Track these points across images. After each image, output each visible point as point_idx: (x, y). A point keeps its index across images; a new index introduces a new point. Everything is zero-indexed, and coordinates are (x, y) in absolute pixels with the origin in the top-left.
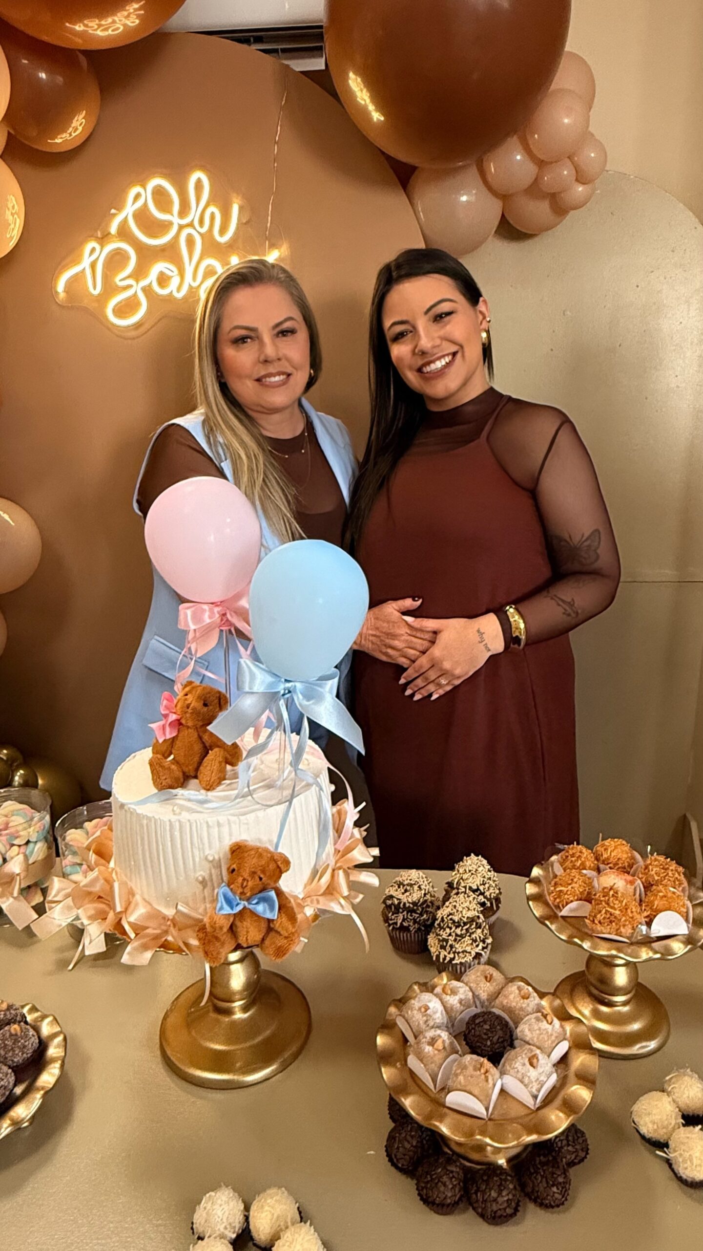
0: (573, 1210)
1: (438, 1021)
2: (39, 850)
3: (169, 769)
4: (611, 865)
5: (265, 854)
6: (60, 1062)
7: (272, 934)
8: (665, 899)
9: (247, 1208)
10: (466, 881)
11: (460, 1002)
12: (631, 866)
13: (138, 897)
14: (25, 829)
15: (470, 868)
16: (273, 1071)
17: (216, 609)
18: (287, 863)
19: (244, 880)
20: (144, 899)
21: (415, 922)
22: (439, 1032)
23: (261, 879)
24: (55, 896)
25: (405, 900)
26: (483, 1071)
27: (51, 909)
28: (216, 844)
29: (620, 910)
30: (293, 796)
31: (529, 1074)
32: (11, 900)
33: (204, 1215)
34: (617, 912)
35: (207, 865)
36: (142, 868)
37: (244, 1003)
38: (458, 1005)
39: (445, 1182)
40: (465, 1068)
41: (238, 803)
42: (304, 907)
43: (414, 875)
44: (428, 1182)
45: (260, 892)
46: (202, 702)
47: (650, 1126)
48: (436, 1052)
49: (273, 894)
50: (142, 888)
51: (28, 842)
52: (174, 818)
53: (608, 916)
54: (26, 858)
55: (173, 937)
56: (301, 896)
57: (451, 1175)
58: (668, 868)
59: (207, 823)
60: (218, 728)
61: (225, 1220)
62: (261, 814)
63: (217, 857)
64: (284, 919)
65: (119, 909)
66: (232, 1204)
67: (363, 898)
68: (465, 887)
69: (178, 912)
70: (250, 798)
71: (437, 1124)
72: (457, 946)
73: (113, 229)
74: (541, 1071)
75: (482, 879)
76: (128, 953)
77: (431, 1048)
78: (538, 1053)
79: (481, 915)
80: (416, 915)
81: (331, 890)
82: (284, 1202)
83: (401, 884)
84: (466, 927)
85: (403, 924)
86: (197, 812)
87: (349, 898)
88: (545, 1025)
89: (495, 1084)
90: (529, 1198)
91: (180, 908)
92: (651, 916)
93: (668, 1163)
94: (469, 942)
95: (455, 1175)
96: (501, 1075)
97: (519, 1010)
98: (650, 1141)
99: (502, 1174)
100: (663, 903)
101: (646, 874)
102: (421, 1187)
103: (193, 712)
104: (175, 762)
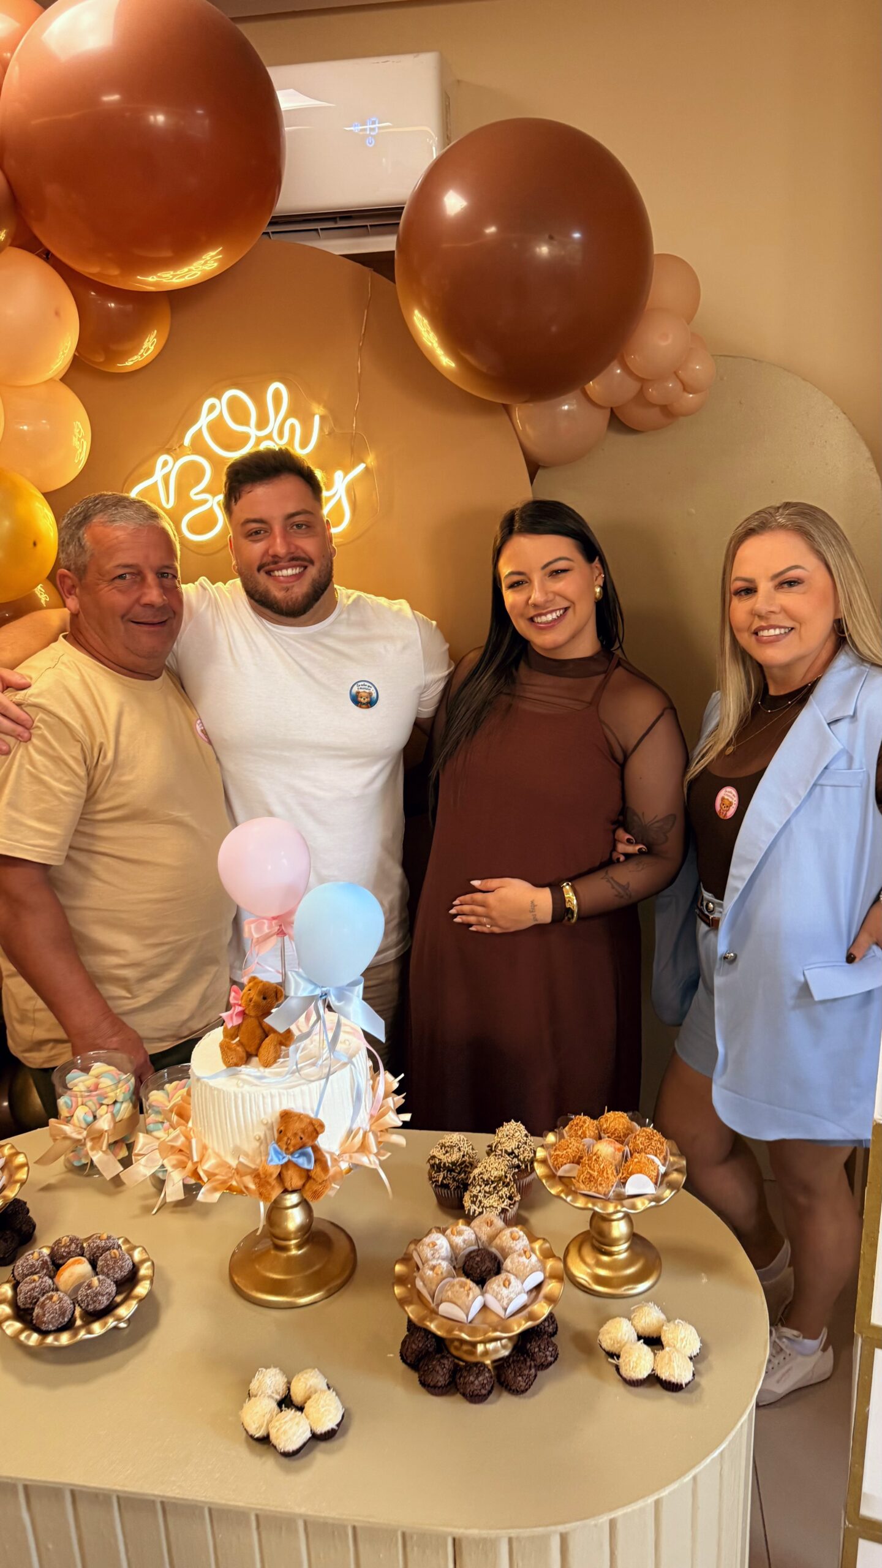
0: (537, 1398)
1: (442, 1254)
2: (125, 1109)
3: (235, 1050)
4: (609, 1135)
5: (305, 1119)
6: (149, 1280)
7: (311, 1181)
8: (638, 1164)
9: (289, 1382)
10: (505, 1145)
11: (464, 1241)
12: (626, 1135)
13: (210, 1151)
14: (113, 1091)
15: (508, 1133)
16: (320, 1296)
17: (274, 922)
18: (322, 1126)
19: (288, 1139)
20: (215, 1153)
21: (454, 1179)
22: (440, 1261)
23: (301, 1138)
24: (140, 1150)
25: (445, 1160)
26: (466, 1288)
27: (137, 1161)
28: (269, 1110)
29: (598, 1172)
30: (328, 1075)
31: (501, 1292)
32: (101, 1153)
33: (257, 1383)
34: (596, 1174)
35: (263, 1128)
36: (213, 1127)
37: (299, 1242)
38: (462, 1244)
39: (438, 1371)
40: (453, 1286)
41: (288, 1078)
42: (338, 1161)
43: (455, 1137)
44: (423, 1371)
45: (301, 1148)
46: (262, 996)
47: (609, 1341)
48: (435, 1275)
49: (310, 1150)
50: (213, 1144)
51: (115, 1102)
52: (238, 1090)
53: (588, 1176)
54: (113, 1116)
55: (237, 1182)
56: (337, 1153)
57: (443, 1367)
58: (650, 1139)
59: (263, 1094)
60: (275, 1020)
61: (271, 1387)
62: (305, 1088)
63: (270, 1121)
64: (319, 1169)
65: (196, 1160)
66: (278, 1378)
67: (390, 1156)
68: (501, 1150)
69: (240, 1163)
70: (297, 1074)
71: (428, 1323)
72: (485, 1202)
73: (187, 441)
74: (512, 1290)
75: (517, 1144)
76: (202, 1194)
77: (431, 1272)
78: (512, 1278)
79: (508, 1175)
80: (456, 1174)
81: (363, 1148)
82: (317, 1378)
83: (443, 1146)
84: (493, 1185)
85: (445, 1182)
86: (256, 1085)
87: (377, 1155)
88: (524, 1259)
89: (474, 1298)
90: (503, 1386)
91: (241, 1159)
92: (626, 1179)
93: (617, 1368)
94: (497, 1198)
95: (447, 1366)
96: (483, 1294)
97: (508, 1249)
98: (608, 1353)
99: (481, 1367)
100: (635, 1167)
101: (634, 1143)
102: (421, 1375)
103: (254, 1006)
104: (240, 1043)
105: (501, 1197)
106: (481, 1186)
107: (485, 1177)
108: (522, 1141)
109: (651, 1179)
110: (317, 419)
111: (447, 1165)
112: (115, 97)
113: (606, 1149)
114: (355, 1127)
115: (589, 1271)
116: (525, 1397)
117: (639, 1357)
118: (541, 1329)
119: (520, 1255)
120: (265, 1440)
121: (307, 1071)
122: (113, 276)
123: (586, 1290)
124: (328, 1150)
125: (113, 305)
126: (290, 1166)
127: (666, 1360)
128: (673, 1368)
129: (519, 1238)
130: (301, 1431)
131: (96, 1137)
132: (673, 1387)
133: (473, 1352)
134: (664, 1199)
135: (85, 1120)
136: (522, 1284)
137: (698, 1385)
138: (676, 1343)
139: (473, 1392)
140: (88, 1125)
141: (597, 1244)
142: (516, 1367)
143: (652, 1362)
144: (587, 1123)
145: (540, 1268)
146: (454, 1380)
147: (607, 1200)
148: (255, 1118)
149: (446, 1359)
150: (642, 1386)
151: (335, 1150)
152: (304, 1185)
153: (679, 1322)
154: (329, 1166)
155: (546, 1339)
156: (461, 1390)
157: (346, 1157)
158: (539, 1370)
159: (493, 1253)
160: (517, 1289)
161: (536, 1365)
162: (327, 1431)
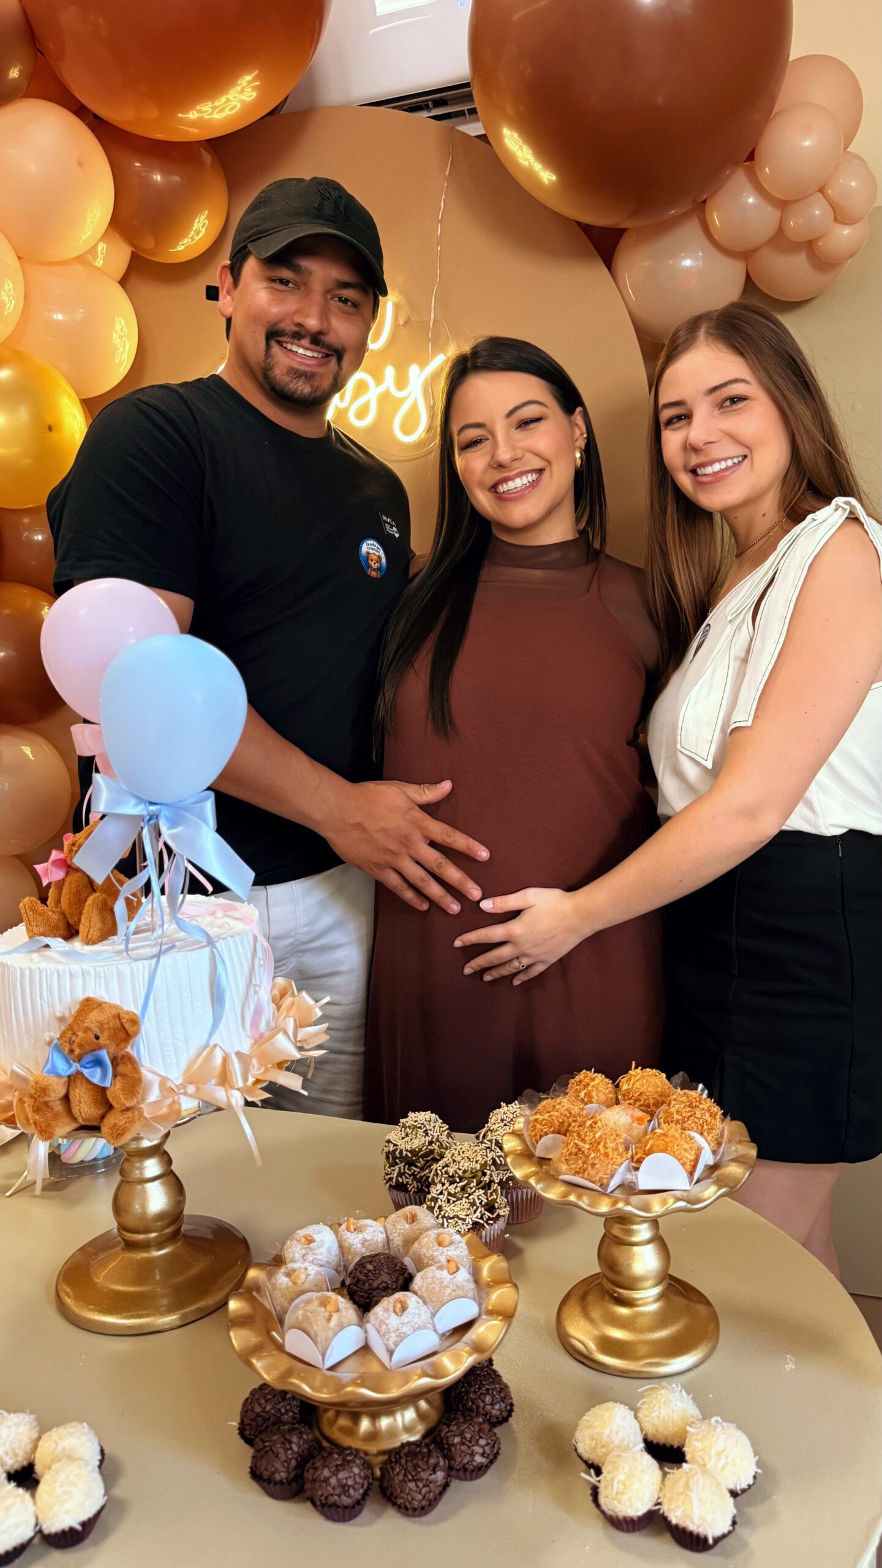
1: (319, 1257)
4: (632, 1100)
5: (109, 1011)
8: (662, 1137)
9: (39, 1438)
12: (658, 1104)
15: (506, 1117)
18: (135, 1021)
19: (76, 1036)
22: (309, 1266)
23: (97, 1037)
31: (387, 1322)
37: (162, 1236)
38: (359, 1246)
39: (278, 1453)
41: (107, 957)
44: (258, 1451)
45: (94, 1053)
47: (588, 1442)
48: (290, 1284)
53: (574, 1150)
56: (178, 1082)
57: (288, 1446)
58: (698, 1107)
63: (63, 1014)
64: (118, 1086)
66: (21, 1429)
69: (12, 1072)
74: (406, 1320)
77: (288, 1281)
78: (413, 1300)
79: (488, 1172)
81: (222, 1077)
82: (81, 1438)
86: (61, 963)
87: (242, 1091)
88: (446, 1276)
89: (342, 1327)
90: (384, 1495)
92: (640, 1161)
93: (595, 1492)
95: (295, 1448)
96: (362, 1321)
97: (427, 1257)
98: (586, 1462)
99: (349, 1455)
100: (660, 1142)
101: (666, 1112)
102: (254, 1457)
105: (474, 1205)
107: (451, 1171)
109: (683, 1165)
110: (390, 307)
113: (619, 1118)
114: (212, 1043)
115: (594, 1332)
116: (422, 1524)
117: (632, 1478)
118: (478, 1407)
119: (440, 1268)
123: (581, 1359)
126: (78, 1082)
127: (682, 1483)
128: (691, 1503)
129: (451, 1243)
130: (13, 1523)
132: (692, 1542)
133: (351, 1432)
134: (701, 1201)
136: (433, 1315)
137: (744, 1545)
138: (706, 1457)
139: (326, 1498)
142: (410, 1464)
143: (657, 1486)
144: (597, 1081)
145: (470, 1294)
146: (303, 1472)
147: (603, 1191)
148: (46, 1009)
149: (301, 1433)
150: (634, 1530)
151: (176, 1077)
152: (103, 1117)
153: (717, 1421)
154: (154, 1095)
155: (480, 1424)
156: (308, 1494)
157: (191, 1089)
158: (460, 1479)
159: (402, 1263)
160: (418, 1321)
161: (450, 1468)
162: (64, 1532)
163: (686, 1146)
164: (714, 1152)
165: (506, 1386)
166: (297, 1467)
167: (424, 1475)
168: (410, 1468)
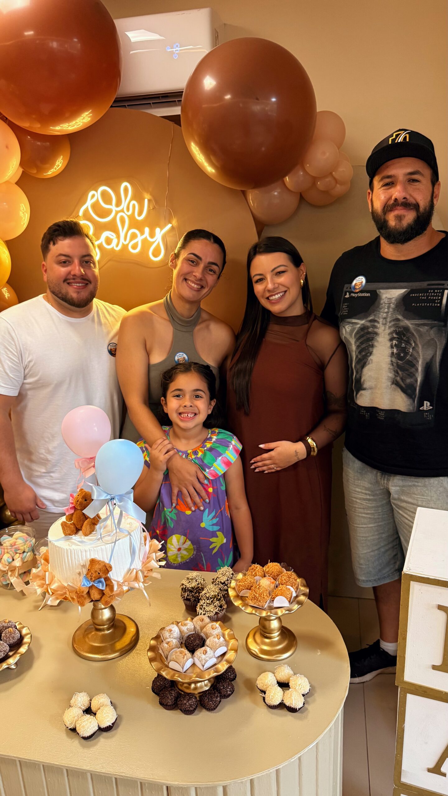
0: (221, 713)
1: (174, 636)
2: (28, 556)
3: (70, 527)
4: (269, 575)
5: (101, 564)
6: (28, 644)
7: (104, 596)
8: (281, 591)
9: (91, 700)
10: (221, 579)
11: (187, 629)
12: (278, 575)
13: (56, 579)
14: (22, 546)
18: (111, 567)
19: (92, 573)
20: (58, 580)
21: (193, 596)
22: (172, 639)
25: (188, 586)
26: (184, 654)
27: (31, 582)
28: (85, 558)
30: (116, 541)
31: (201, 656)
32: (15, 578)
33: (74, 700)
34: (258, 595)
35: (81, 567)
36: (57, 567)
37: (108, 627)
38: (186, 630)
39: (169, 697)
40: (176, 653)
41: (95, 542)
42: (122, 586)
44: (162, 697)
45: (98, 578)
46: (84, 499)
47: (261, 684)
48: (168, 647)
49: (103, 580)
50: (58, 576)
51: (24, 552)
52: (68, 547)
53: (254, 596)
54: (23, 559)
55: (68, 595)
56: (122, 582)
57: (170, 694)
58: (290, 577)
59: (81, 550)
60: (89, 512)
61: (81, 702)
62: (103, 547)
63: (84, 564)
64: (108, 589)
65: (47, 583)
66: (85, 697)
67: (151, 583)
69: (68, 585)
70: (101, 540)
71: (162, 672)
73: (81, 213)
74: (206, 655)
75: (227, 578)
76: (51, 601)
77: (167, 645)
78: (208, 649)
79: (220, 595)
80: (194, 594)
81: (136, 579)
82: (105, 698)
83: (188, 579)
84: (211, 600)
85: (188, 597)
86: (79, 546)
87: (143, 583)
88: (216, 639)
89: (187, 660)
90: (202, 706)
91: (69, 583)
92: (274, 598)
93: (264, 698)
94: (213, 607)
95: (174, 694)
96: (192, 658)
97: (210, 634)
98: (260, 690)
99: (191, 695)
100: (279, 592)
101: (281, 579)
102: (160, 699)
103: (79, 504)
104: (74, 524)
105: (215, 606)
106: (205, 600)
107: (207, 596)
108: (230, 577)
109: (287, 599)
110: (146, 201)
111: (189, 588)
112: (31, 33)
113: (266, 583)
114: (132, 568)
115: (258, 647)
116: (214, 713)
117: (275, 694)
118: (226, 677)
119: (214, 637)
120: (74, 730)
121: (107, 538)
122: (37, 128)
123: (255, 656)
124: (116, 579)
125: (39, 143)
126: (93, 588)
127: (289, 694)
128: (292, 700)
129: (216, 628)
130: (92, 726)
131: (13, 570)
132: (292, 710)
133: (188, 688)
134: (293, 610)
135: (8, 561)
136: (214, 653)
137: (307, 709)
138: (296, 686)
139: (186, 709)
140: (10, 563)
141: (263, 633)
142: (209, 697)
143: (282, 696)
144: (258, 568)
145: (224, 645)
146: (177, 702)
147: (263, 609)
148: (77, 562)
149: (174, 690)
150: (276, 709)
151: (121, 580)
152: (101, 598)
153: (299, 676)
154: (115, 588)
155: (228, 682)
156: (180, 708)
157: (126, 583)
158: (223, 698)
159: (201, 636)
160: (211, 656)
161: (221, 696)
162: (107, 727)
163: (288, 593)
164: (296, 592)
165: (234, 669)
166: (174, 701)
167: (214, 699)
168: (210, 698)
